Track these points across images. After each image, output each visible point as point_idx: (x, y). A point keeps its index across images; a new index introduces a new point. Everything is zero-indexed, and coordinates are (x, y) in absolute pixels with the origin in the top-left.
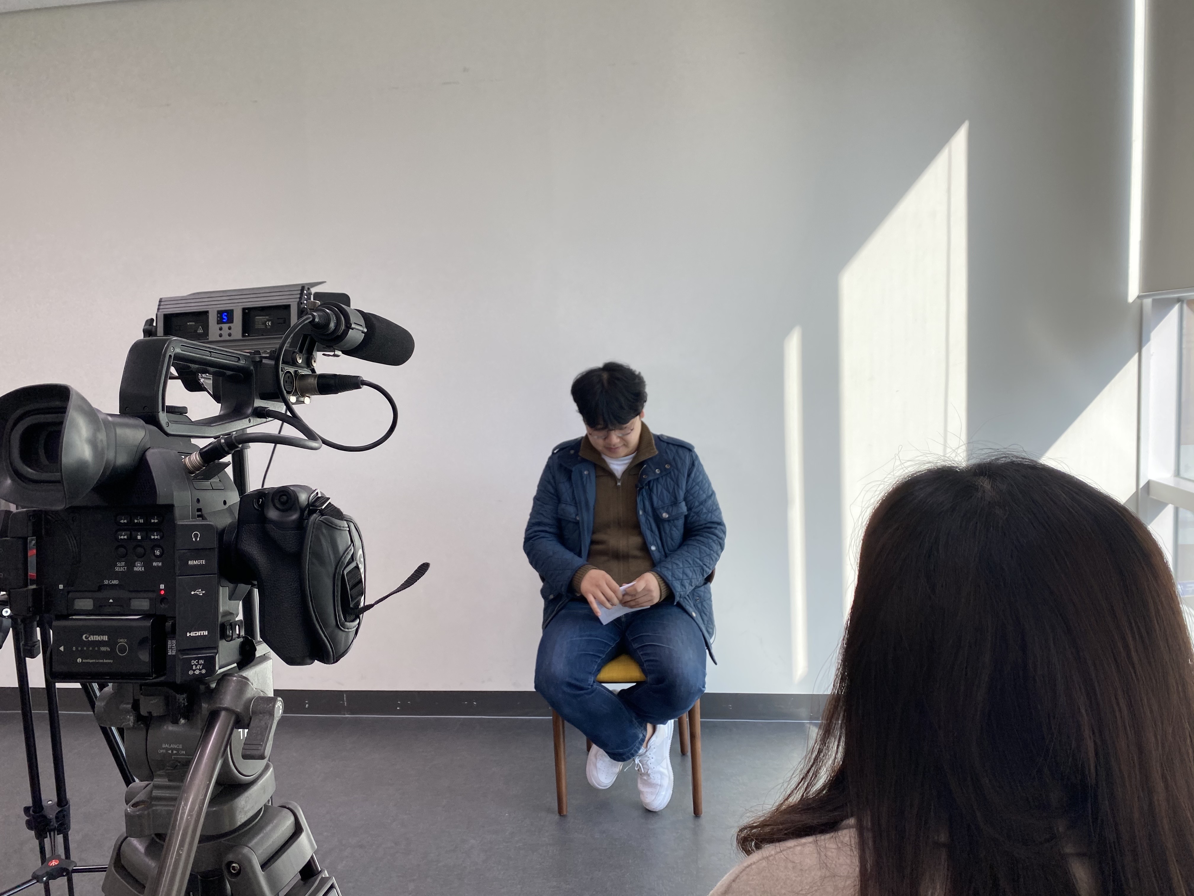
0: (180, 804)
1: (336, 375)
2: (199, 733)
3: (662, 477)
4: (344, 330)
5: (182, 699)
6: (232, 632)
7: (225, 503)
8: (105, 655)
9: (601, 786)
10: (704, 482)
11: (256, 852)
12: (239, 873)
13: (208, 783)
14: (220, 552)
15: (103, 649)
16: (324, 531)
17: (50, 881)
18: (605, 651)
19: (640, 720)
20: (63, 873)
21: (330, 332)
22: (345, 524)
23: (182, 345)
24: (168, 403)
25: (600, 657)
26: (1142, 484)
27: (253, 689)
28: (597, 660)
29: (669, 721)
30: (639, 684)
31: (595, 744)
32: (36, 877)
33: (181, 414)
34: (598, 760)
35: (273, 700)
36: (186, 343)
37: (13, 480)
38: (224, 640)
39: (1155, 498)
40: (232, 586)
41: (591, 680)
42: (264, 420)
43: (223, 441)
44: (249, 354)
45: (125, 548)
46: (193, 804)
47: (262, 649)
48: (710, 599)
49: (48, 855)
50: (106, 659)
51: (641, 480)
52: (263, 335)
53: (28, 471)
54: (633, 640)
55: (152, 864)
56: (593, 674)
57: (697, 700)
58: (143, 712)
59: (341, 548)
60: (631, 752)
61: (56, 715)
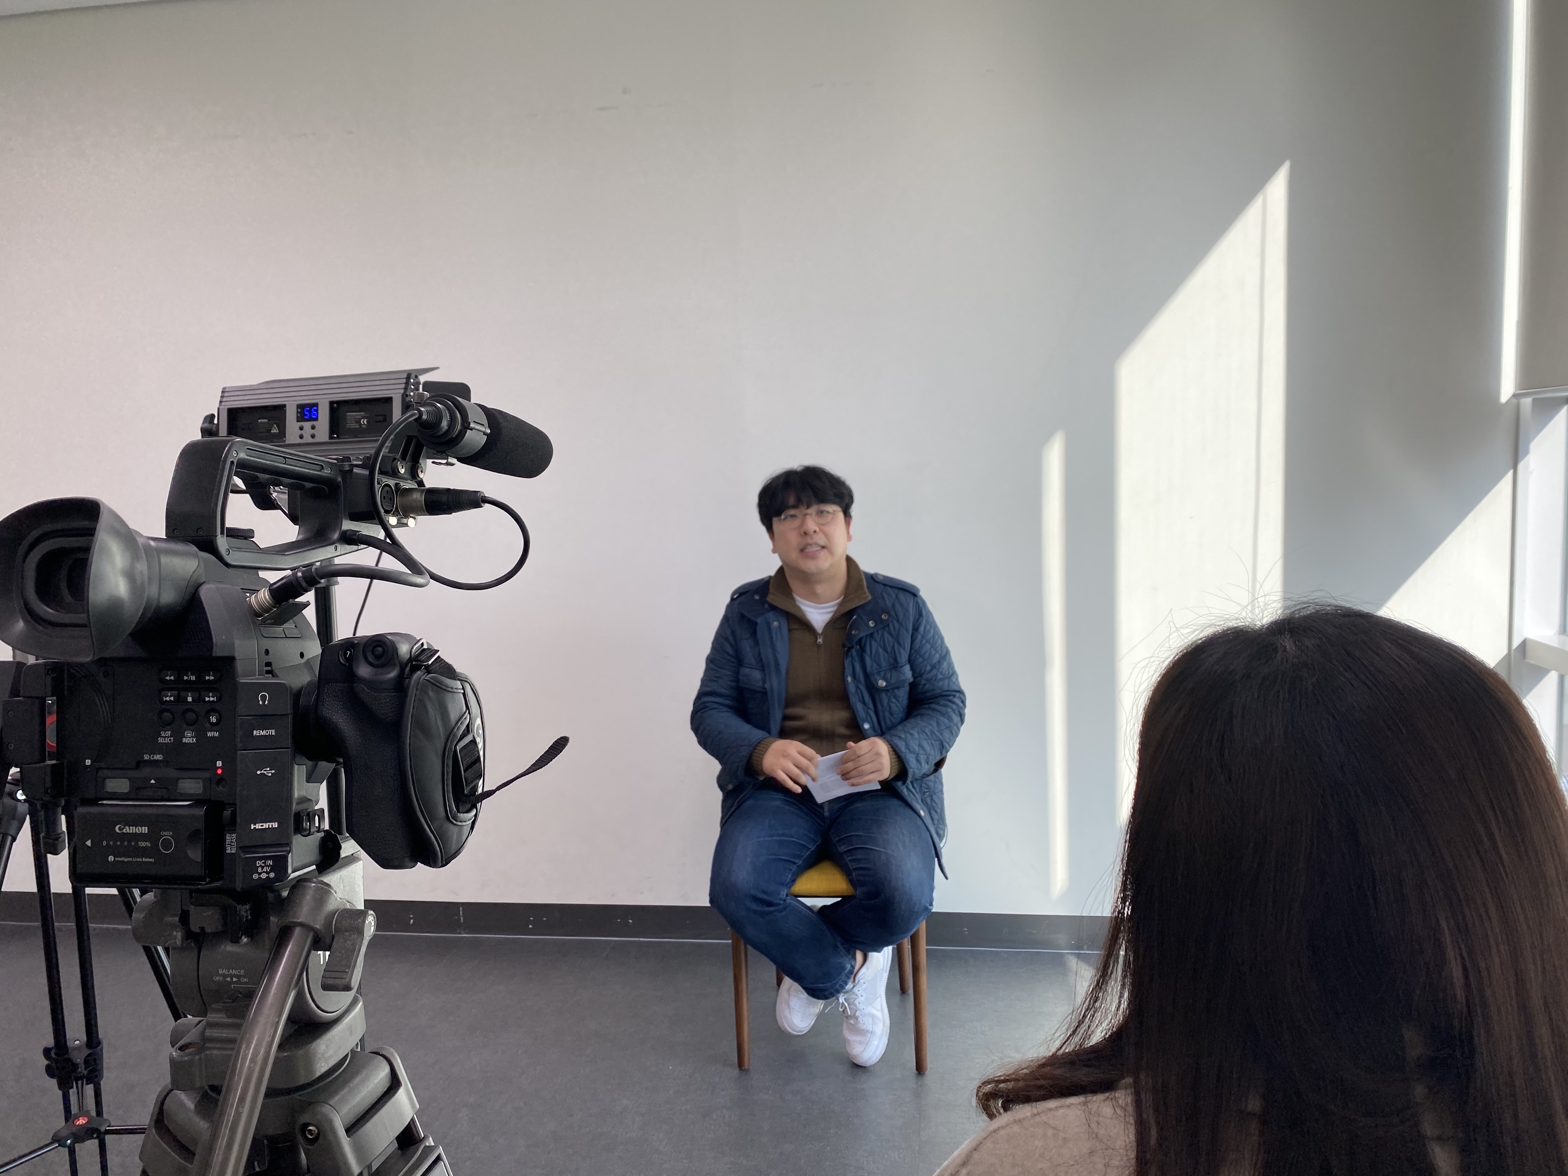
0: (240, 1047)
1: (450, 489)
2: (267, 955)
3: (877, 631)
4: (460, 431)
5: (244, 910)
6: (310, 824)
7: (302, 655)
8: (144, 852)
9: (794, 1031)
10: (936, 637)
11: (339, 1111)
12: (317, 1138)
13: (277, 1020)
14: (294, 719)
15: (142, 844)
16: (431, 693)
17: (76, 1145)
18: (803, 856)
19: (847, 946)
20: (94, 1134)
21: (441, 433)
22: (458, 684)
23: (248, 449)
24: (228, 524)
25: (794, 863)
26: (1516, 643)
27: (337, 899)
28: (791, 868)
29: (886, 948)
30: (845, 898)
31: (787, 976)
32: (58, 1139)
33: (245, 539)
34: (791, 997)
35: (362, 914)
36: (252, 445)
37: (25, 621)
38: (300, 835)
39: (1533, 662)
40: (310, 763)
41: (784, 892)
42: (355, 547)
43: (300, 574)
44: (336, 461)
45: (172, 713)
46: (258, 1045)
47: (349, 847)
48: (941, 791)
49: (74, 1109)
50: (146, 858)
51: (849, 637)
52: (356, 437)
53: (46, 611)
54: (838, 841)
55: (202, 1125)
56: (786, 885)
57: (922, 921)
58: (195, 928)
59: (453, 716)
60: (834, 988)
61: (85, 928)
